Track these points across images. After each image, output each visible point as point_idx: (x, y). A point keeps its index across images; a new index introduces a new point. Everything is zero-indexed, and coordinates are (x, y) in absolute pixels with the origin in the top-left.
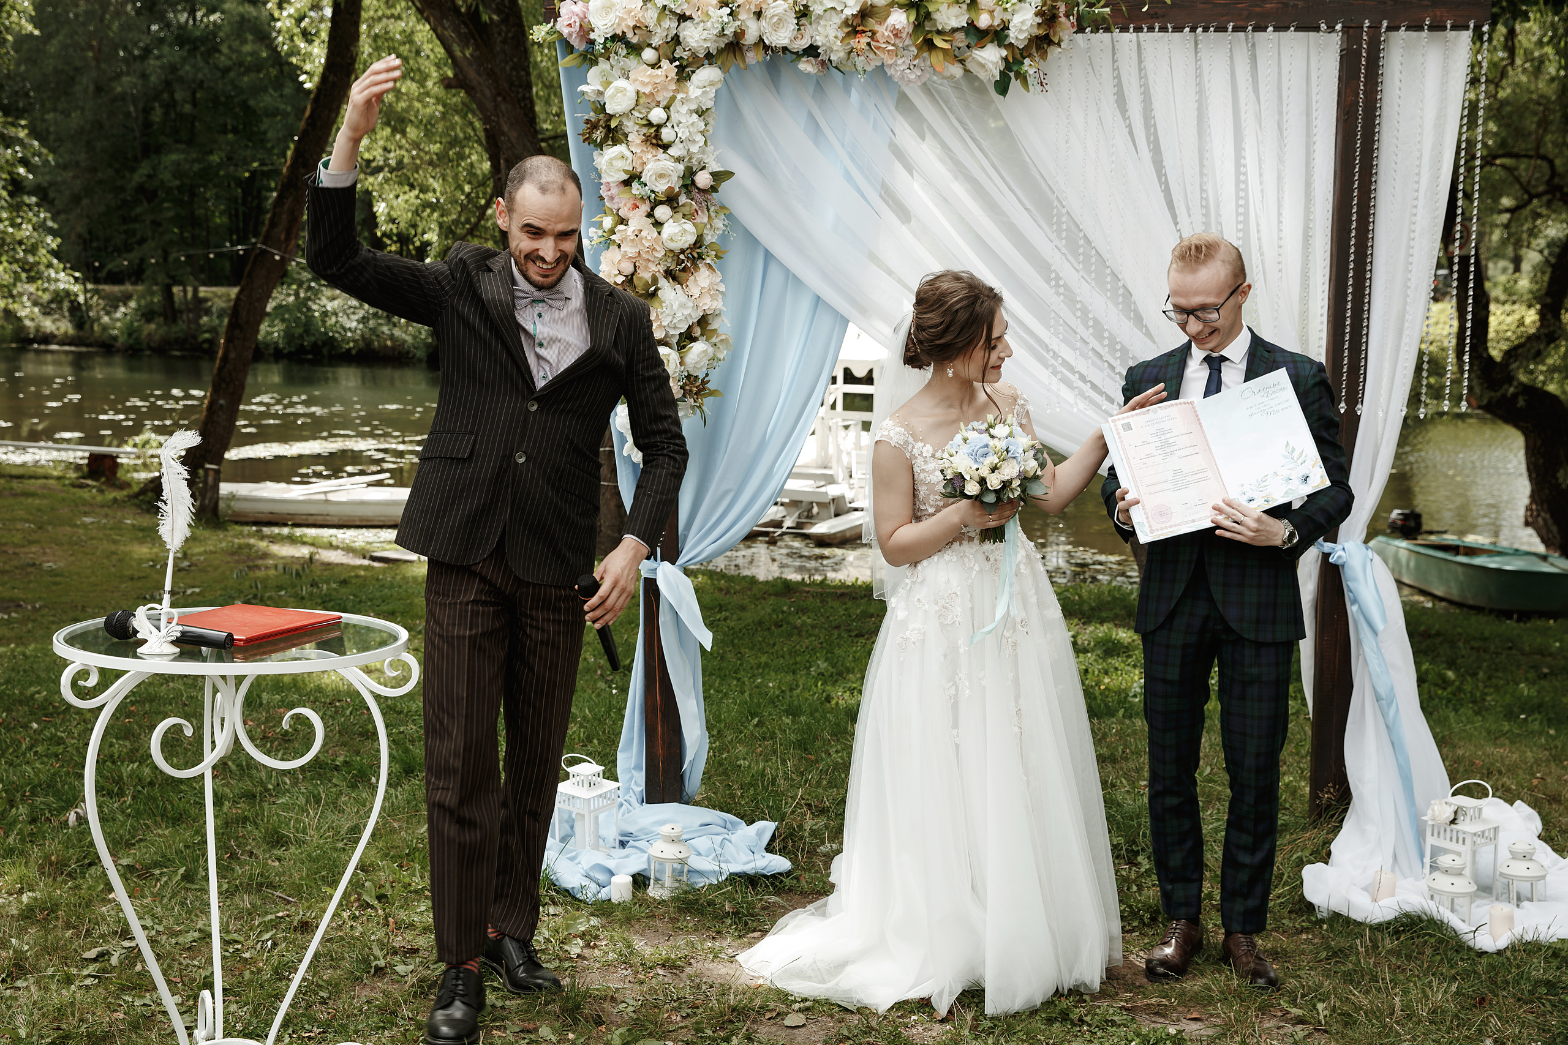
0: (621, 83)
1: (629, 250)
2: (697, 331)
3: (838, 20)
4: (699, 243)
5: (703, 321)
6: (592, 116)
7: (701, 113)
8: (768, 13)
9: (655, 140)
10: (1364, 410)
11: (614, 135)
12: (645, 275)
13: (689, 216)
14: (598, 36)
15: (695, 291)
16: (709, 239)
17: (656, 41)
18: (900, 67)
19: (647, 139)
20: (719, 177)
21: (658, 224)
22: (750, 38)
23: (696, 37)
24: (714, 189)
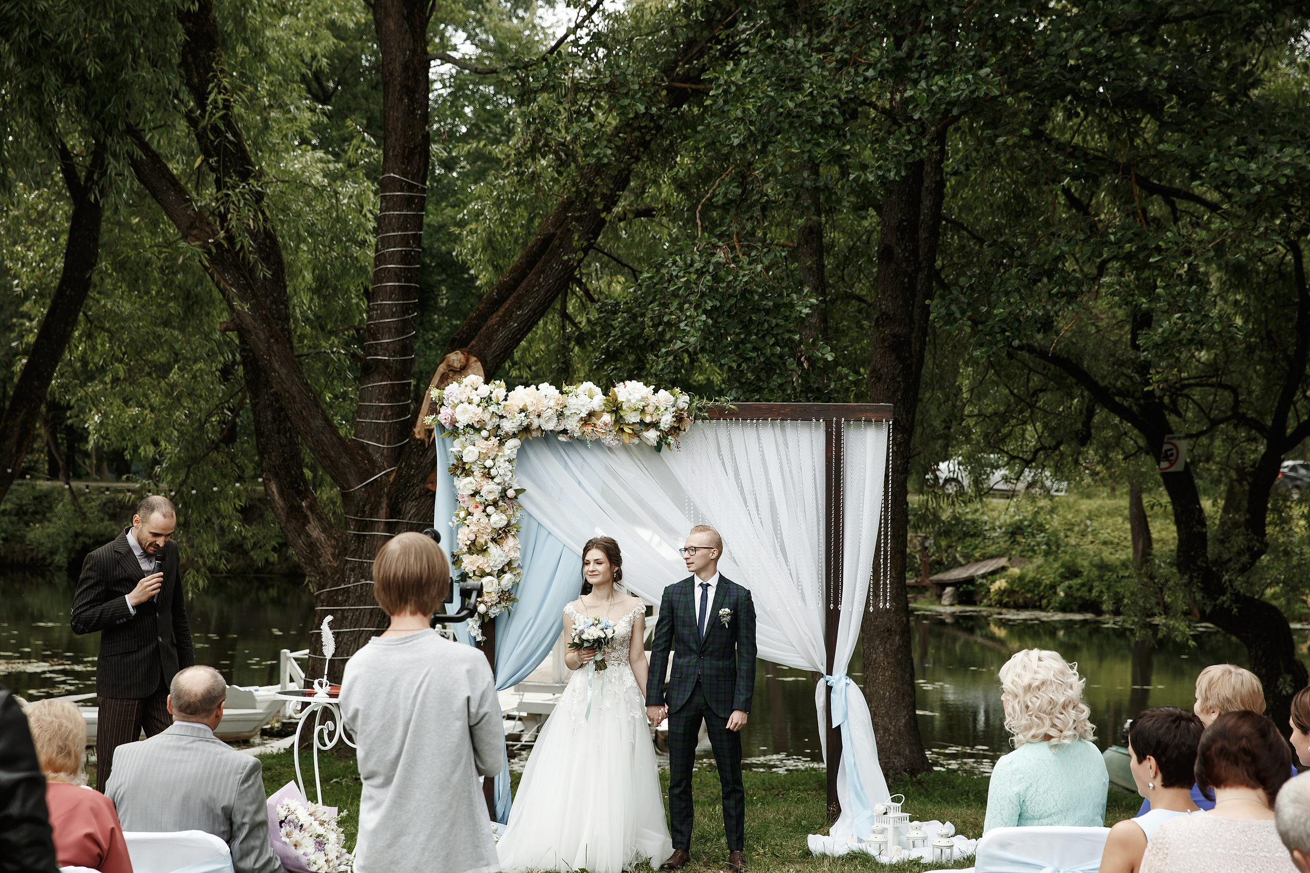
0: (471, 448)
1: (474, 528)
2: (506, 569)
3: (577, 418)
4: (508, 525)
5: (509, 564)
6: (455, 462)
7: (510, 461)
8: (544, 415)
9: (488, 475)
10: (843, 608)
11: (468, 473)
12: (481, 540)
13: (504, 512)
14: (460, 426)
15: (506, 548)
16: (513, 522)
17: (488, 428)
18: (609, 440)
19: (484, 475)
20: (518, 492)
21: (488, 516)
22: (535, 426)
23: (508, 426)
24: (516, 497)
